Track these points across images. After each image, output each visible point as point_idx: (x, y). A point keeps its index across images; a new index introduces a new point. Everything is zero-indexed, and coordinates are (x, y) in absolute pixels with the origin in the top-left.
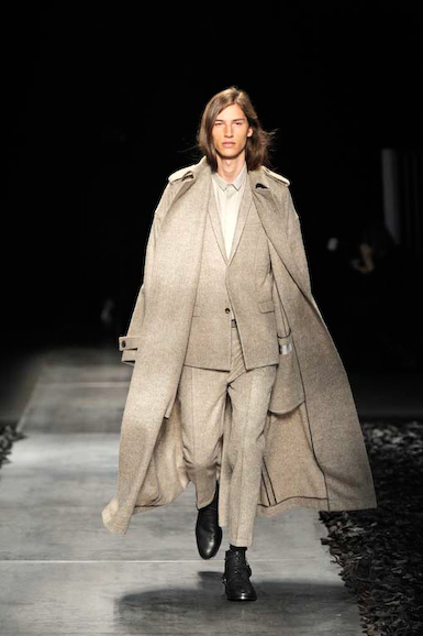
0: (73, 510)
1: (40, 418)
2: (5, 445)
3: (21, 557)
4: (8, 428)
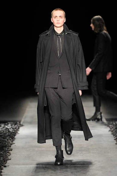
0: (40, 149)
1: (28, 119)
2: (17, 128)
3: (23, 165)
4: (18, 123)
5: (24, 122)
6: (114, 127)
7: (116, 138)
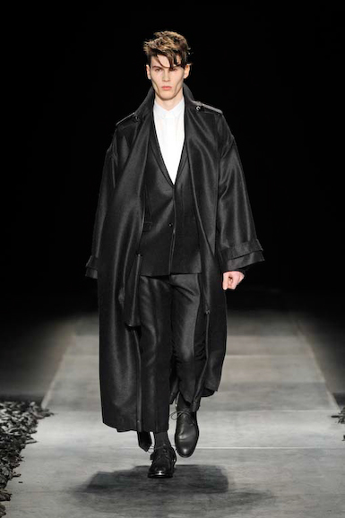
2: (29, 422)
4: (33, 404)
5: (51, 403)
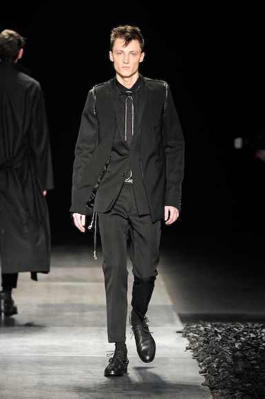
6: (202, 339)
7: (203, 368)
